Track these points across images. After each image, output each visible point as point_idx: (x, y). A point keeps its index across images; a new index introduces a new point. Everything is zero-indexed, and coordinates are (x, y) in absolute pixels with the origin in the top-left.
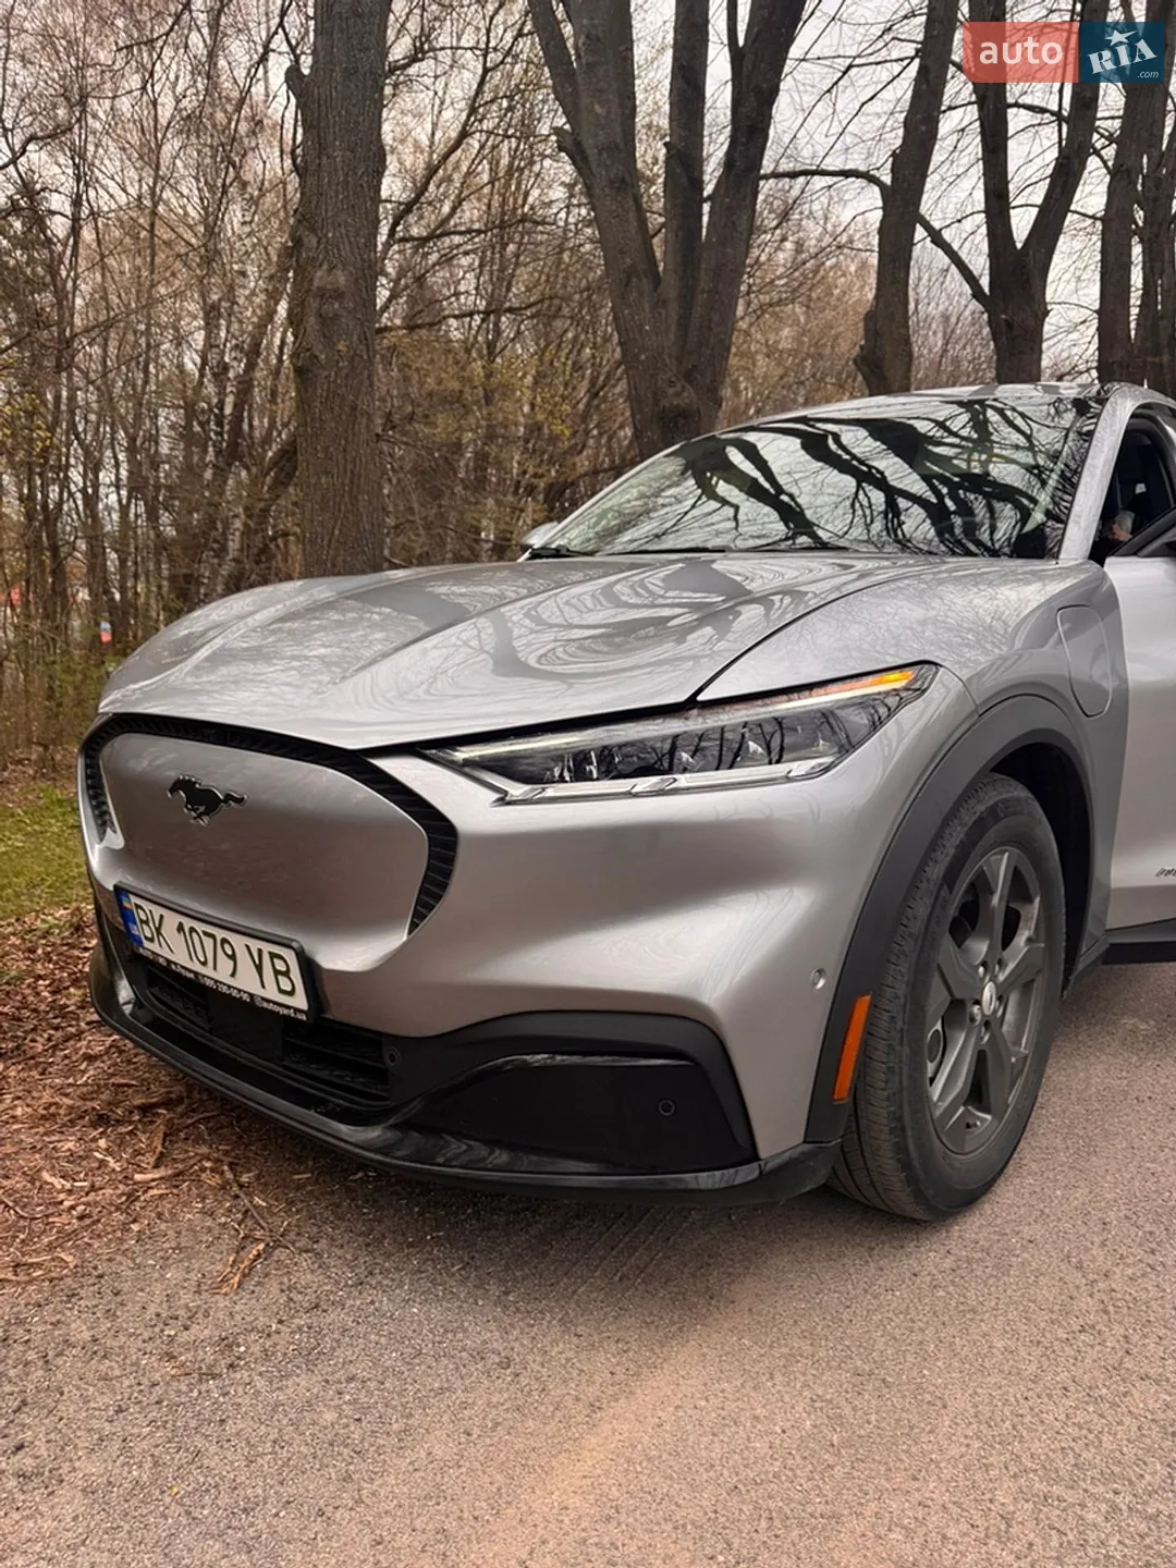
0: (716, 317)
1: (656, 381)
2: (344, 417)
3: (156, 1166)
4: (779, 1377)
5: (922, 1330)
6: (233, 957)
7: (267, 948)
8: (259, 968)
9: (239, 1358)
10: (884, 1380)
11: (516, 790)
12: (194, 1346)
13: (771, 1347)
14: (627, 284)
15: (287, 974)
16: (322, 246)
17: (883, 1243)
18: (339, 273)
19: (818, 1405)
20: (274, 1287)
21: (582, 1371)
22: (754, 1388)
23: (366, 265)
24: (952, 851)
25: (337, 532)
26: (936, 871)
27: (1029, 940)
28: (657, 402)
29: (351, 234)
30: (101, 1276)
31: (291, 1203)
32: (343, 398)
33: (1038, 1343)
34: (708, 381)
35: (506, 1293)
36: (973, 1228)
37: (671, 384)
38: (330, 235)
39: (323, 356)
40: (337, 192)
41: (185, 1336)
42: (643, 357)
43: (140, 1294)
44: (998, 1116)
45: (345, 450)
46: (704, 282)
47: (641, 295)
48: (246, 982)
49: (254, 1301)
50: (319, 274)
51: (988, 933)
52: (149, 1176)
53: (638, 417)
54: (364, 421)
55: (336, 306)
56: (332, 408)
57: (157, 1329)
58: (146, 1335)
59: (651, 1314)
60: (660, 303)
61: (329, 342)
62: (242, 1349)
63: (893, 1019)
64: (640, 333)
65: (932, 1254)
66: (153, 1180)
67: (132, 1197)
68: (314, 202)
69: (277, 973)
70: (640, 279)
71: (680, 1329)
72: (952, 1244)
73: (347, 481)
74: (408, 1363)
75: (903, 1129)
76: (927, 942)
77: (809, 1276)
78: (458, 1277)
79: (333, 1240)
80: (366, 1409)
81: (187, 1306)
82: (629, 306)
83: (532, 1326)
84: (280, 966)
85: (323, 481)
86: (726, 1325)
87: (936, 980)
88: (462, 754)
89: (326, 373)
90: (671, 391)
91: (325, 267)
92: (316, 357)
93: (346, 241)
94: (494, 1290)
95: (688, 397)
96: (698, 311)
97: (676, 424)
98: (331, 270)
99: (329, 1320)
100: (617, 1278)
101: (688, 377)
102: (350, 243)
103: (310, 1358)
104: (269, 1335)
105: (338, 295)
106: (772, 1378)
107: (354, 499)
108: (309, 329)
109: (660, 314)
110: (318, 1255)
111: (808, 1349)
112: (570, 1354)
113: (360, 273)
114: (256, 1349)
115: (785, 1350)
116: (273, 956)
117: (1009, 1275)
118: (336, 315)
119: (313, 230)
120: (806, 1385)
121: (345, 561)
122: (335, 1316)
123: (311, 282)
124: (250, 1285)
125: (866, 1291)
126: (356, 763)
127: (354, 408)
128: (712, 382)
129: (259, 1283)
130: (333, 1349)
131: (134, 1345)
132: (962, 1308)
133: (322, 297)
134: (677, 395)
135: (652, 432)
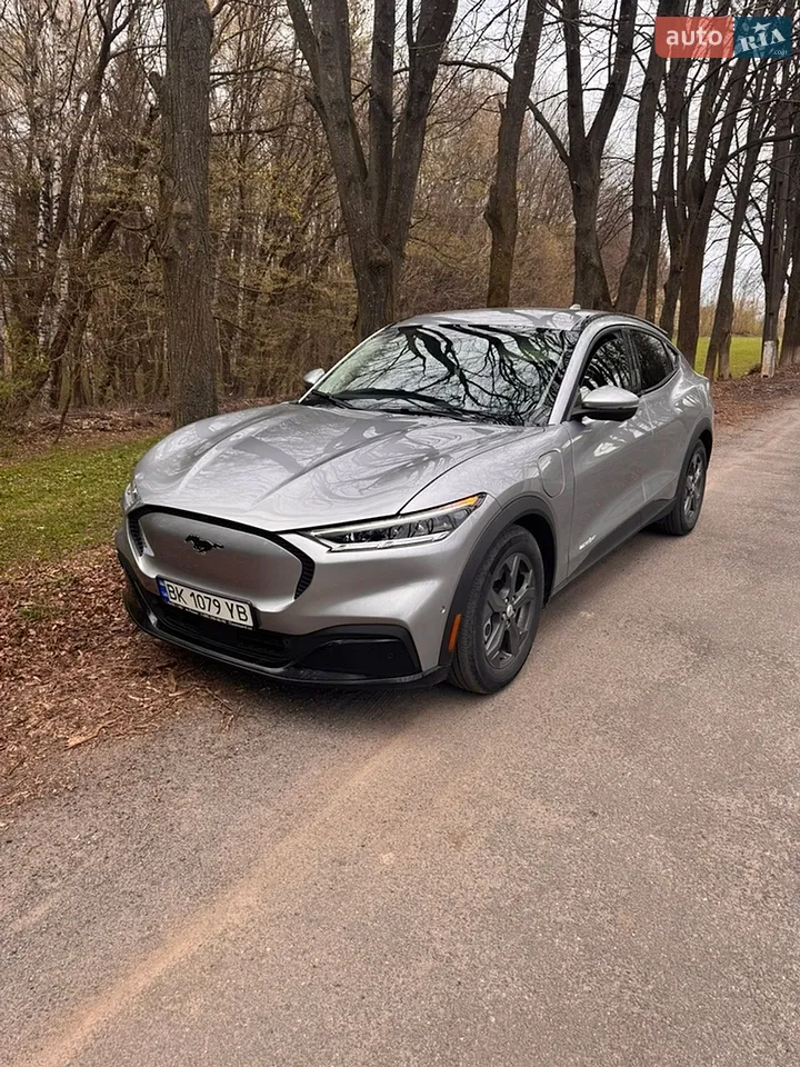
0: (401, 206)
1: (367, 245)
2: (194, 288)
3: (176, 691)
4: (429, 746)
5: (480, 730)
6: (219, 607)
7: (235, 603)
8: (231, 611)
9: (237, 752)
11: (336, 546)
12: (218, 749)
13: (427, 737)
14: (349, 186)
15: (244, 613)
16: (176, 186)
18: (188, 203)
20: (242, 729)
21: (361, 748)
22: (421, 749)
23: (202, 198)
25: (192, 353)
26: (487, 567)
27: (528, 587)
28: (367, 258)
29: (193, 179)
30: (172, 730)
31: (239, 701)
32: (193, 277)
33: (520, 732)
34: (397, 244)
36: (504, 697)
37: (375, 246)
38: (181, 179)
39: (180, 253)
40: (184, 154)
41: (214, 747)
42: (359, 230)
43: (190, 735)
44: (515, 655)
45: (195, 307)
46: (393, 184)
47: (356, 192)
48: (225, 615)
49: (236, 734)
50: (176, 203)
51: (509, 587)
52: (175, 695)
53: (356, 265)
54: (205, 289)
55: (187, 223)
56: (186, 282)
57: (202, 745)
58: (199, 747)
60: (367, 197)
61: (184, 245)
62: (237, 749)
63: (470, 622)
64: (357, 216)
66: (177, 696)
68: (170, 158)
69: (239, 612)
73: (197, 324)
75: (474, 660)
76: (484, 592)
78: (311, 722)
79: (260, 712)
81: (210, 738)
82: (350, 199)
83: (341, 735)
84: (241, 610)
85: (183, 323)
86: (411, 732)
87: (487, 607)
88: (313, 534)
89: (182, 262)
90: (375, 251)
91: (179, 199)
92: (176, 253)
93: (190, 182)
94: (326, 725)
95: (385, 255)
96: (390, 201)
97: (378, 270)
98: (183, 201)
100: (370, 719)
101: (385, 241)
102: (193, 184)
104: (245, 744)
105: (188, 217)
106: (427, 746)
108: (171, 236)
109: (368, 203)
110: (256, 718)
111: (439, 737)
112: (356, 743)
113: (199, 202)
114: (242, 748)
115: (431, 738)
116: (238, 606)
117: (513, 712)
118: (187, 229)
119: (171, 176)
120: (438, 748)
121: (196, 369)
122: (268, 737)
123: (171, 208)
124: (232, 729)
125: (461, 719)
126: (273, 536)
127: (198, 282)
128: (399, 244)
129: (235, 729)
130: (271, 746)
131: (195, 751)
132: (495, 722)
133: (179, 218)
134: (379, 254)
135: (365, 275)
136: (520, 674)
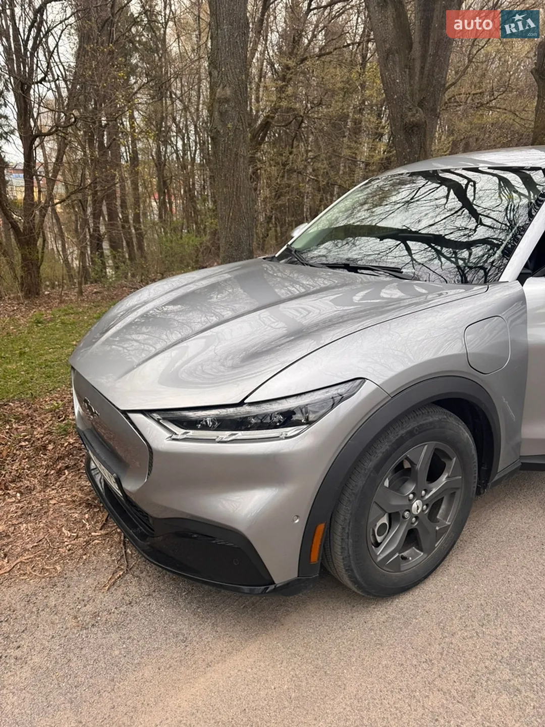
0: (437, 70)
1: (403, 109)
2: (232, 159)
3: (101, 529)
4: (284, 664)
5: (354, 650)
9: (97, 622)
10: (325, 672)
12: (85, 614)
13: (288, 648)
14: (387, 59)
16: (220, 76)
17: (360, 604)
18: (228, 89)
19: (294, 679)
20: (120, 592)
21: (211, 648)
22: (273, 667)
23: (240, 83)
24: (380, 455)
25: (231, 214)
26: (370, 464)
27: (448, 477)
28: (402, 119)
29: (232, 68)
30: (66, 578)
31: (140, 553)
32: (231, 150)
33: (402, 665)
34: (431, 105)
35: (198, 608)
36: (404, 602)
37: (410, 110)
38: (223, 69)
39: (222, 131)
40: (225, 48)
41: (84, 609)
42: (396, 96)
43: (76, 588)
44: (427, 552)
45: (233, 175)
46: (431, 51)
47: (394, 62)
49: (111, 597)
50: (218, 90)
51: (415, 480)
52: (97, 534)
53: (393, 128)
54: (242, 160)
55: (226, 106)
56: (227, 156)
57: (76, 605)
58: (72, 606)
59: (248, 626)
61: (225, 125)
62: (99, 618)
63: (343, 528)
64: (394, 84)
65: (378, 613)
66: (98, 536)
67: (88, 543)
68: (216, 54)
70: (394, 56)
71: (256, 635)
72: (390, 609)
73: (235, 190)
74: (151, 635)
75: (352, 570)
77: (320, 617)
78: (184, 598)
79: (148, 573)
80: (129, 652)
81: (89, 597)
82: (388, 70)
83: (201, 624)
85: (225, 190)
86: (275, 636)
87: (374, 508)
88: (156, 415)
89: (223, 139)
90: (410, 114)
91: (221, 86)
92: (219, 132)
93: (230, 71)
95: (419, 115)
97: (412, 130)
98: (223, 88)
99: (132, 610)
100: (242, 607)
101: (421, 104)
102: (232, 73)
103: (119, 626)
104: (110, 614)
105: (227, 100)
106: (281, 664)
107: (238, 198)
108: (215, 118)
109: (405, 72)
110: (140, 579)
111: (302, 651)
112: (210, 639)
113: (237, 87)
114: (104, 619)
115: (293, 651)
117: (407, 629)
118: (226, 111)
119: (216, 68)
120: (293, 669)
121: (235, 228)
123: (215, 95)
125: (340, 627)
126: (124, 414)
127: (237, 155)
128: (433, 106)
129: (116, 589)
130: (128, 624)
131: (67, 609)
132: (378, 642)
133: (219, 102)
134: (413, 115)
135: (401, 136)
136: (440, 570)
